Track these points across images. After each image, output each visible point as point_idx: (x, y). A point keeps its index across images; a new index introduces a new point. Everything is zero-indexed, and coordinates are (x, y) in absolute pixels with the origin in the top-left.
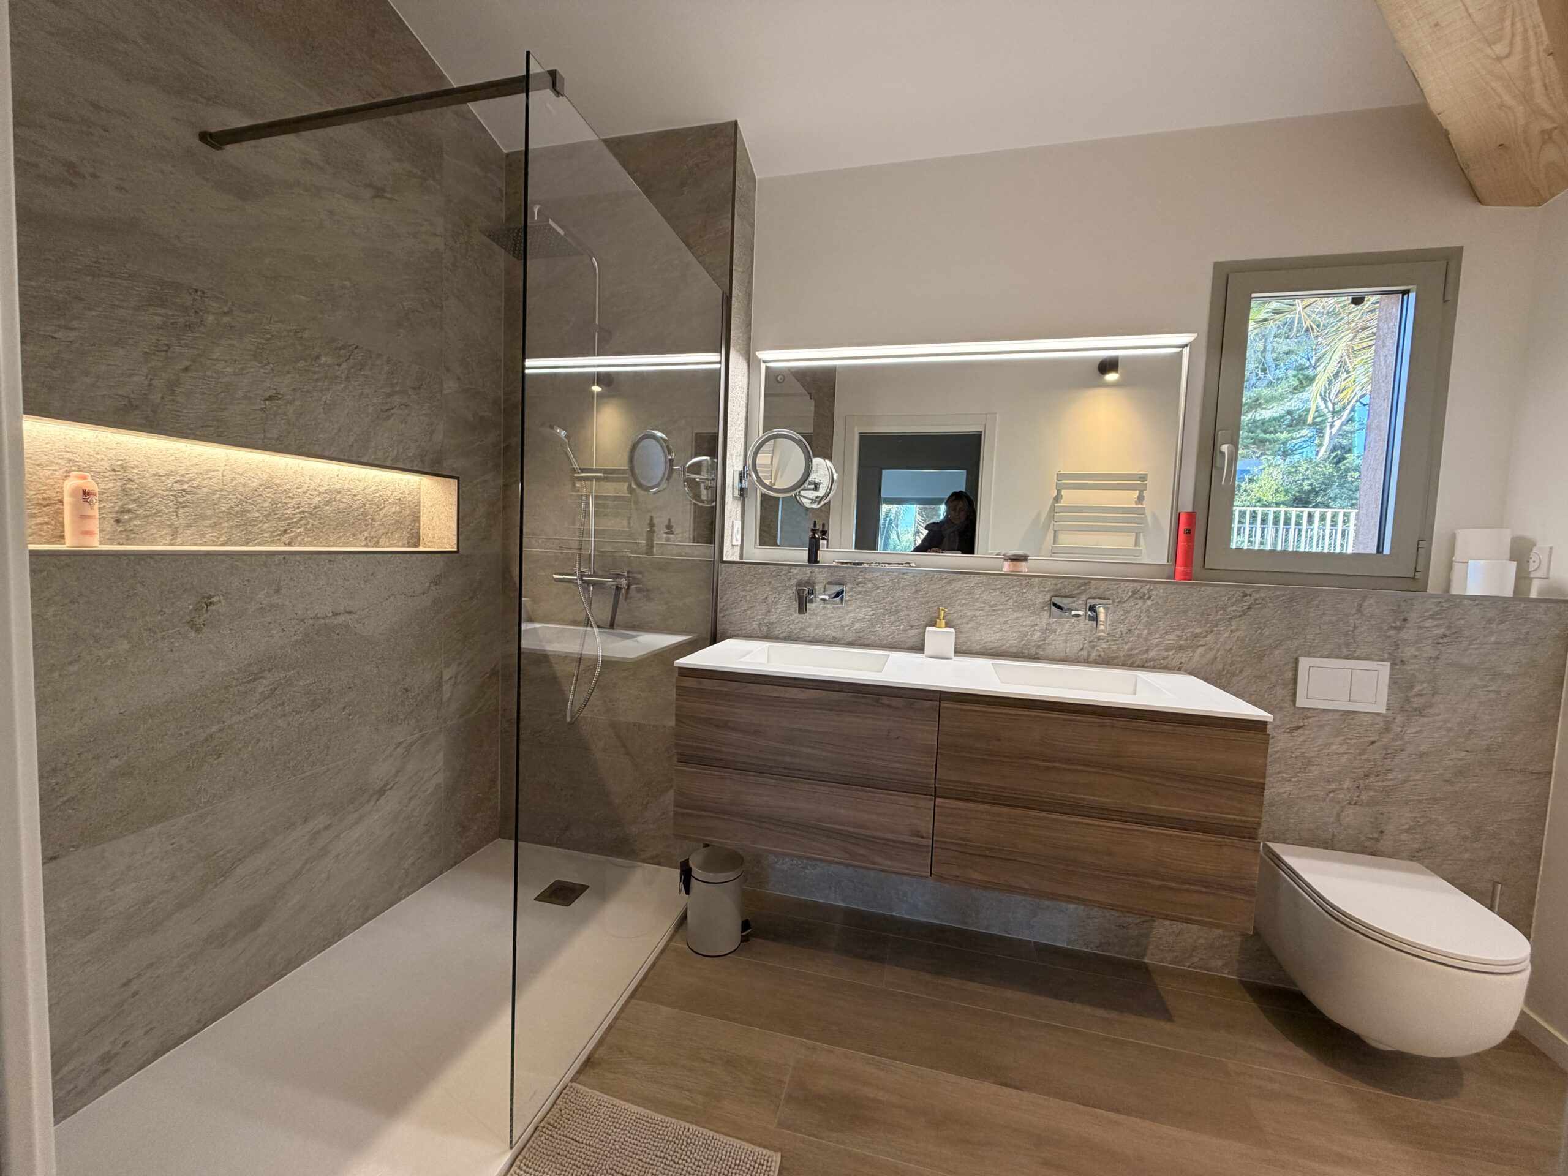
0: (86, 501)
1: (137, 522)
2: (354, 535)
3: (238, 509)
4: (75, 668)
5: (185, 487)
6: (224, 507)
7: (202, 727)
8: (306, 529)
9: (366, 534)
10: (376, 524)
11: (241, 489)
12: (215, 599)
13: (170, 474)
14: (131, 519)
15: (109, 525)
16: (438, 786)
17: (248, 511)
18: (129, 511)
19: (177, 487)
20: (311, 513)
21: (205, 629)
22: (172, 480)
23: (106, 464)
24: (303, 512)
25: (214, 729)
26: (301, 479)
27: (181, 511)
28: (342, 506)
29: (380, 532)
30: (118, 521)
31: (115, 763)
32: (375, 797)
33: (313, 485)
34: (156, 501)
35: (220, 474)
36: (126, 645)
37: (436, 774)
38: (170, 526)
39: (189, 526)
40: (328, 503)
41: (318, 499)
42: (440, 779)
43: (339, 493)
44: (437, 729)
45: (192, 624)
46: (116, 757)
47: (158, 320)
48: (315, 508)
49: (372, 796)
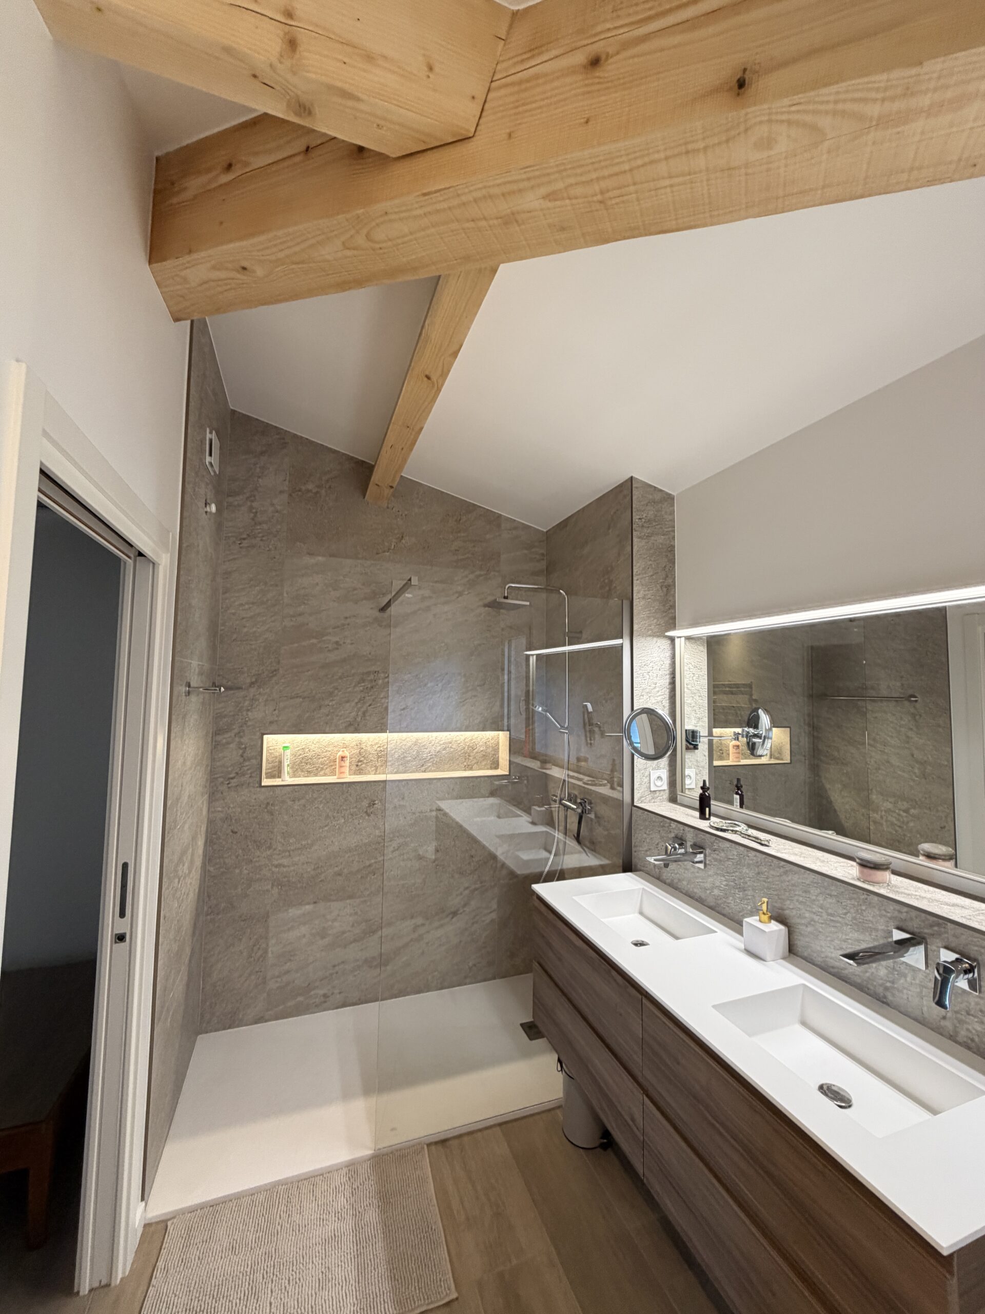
0: (342, 760)
1: (364, 766)
2: (458, 765)
3: (402, 756)
4: (326, 828)
5: (382, 749)
6: (396, 756)
7: (368, 860)
8: (433, 764)
9: (465, 764)
10: (471, 758)
11: (403, 747)
12: (376, 802)
13: (377, 743)
14: (362, 765)
15: (354, 768)
16: (492, 921)
17: (406, 757)
18: (361, 761)
19: (379, 749)
20: (435, 755)
21: (372, 815)
22: (377, 746)
23: (354, 743)
24: (432, 755)
25: (373, 861)
26: (431, 739)
27: (379, 759)
28: (452, 750)
29: (473, 762)
30: (357, 766)
31: (336, 869)
32: (451, 916)
33: (437, 741)
34: (371, 756)
35: (395, 741)
36: (343, 821)
37: (491, 912)
38: (375, 766)
39: (382, 766)
40: (445, 749)
41: (439, 748)
42: (494, 916)
43: (451, 743)
44: (493, 884)
45: (366, 812)
46: (337, 866)
47: (361, 688)
48: (438, 752)
49: (449, 914)
